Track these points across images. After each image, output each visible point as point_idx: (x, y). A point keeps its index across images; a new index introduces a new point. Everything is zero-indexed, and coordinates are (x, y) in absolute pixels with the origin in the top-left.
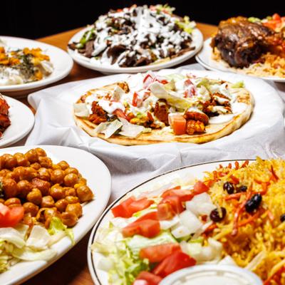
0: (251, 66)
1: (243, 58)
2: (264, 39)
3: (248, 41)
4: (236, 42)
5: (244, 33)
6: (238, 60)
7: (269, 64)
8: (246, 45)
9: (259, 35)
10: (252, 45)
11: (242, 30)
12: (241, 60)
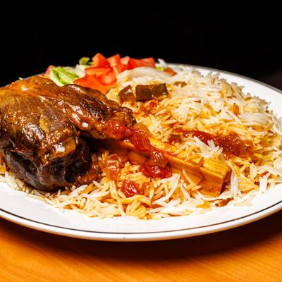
0: (75, 192)
1: (57, 175)
2: (94, 128)
3: (63, 140)
4: (38, 142)
5: (51, 120)
6: (46, 179)
7: (112, 184)
8: (60, 149)
9: (83, 120)
10: (72, 147)
11: (46, 112)
12: (52, 179)
